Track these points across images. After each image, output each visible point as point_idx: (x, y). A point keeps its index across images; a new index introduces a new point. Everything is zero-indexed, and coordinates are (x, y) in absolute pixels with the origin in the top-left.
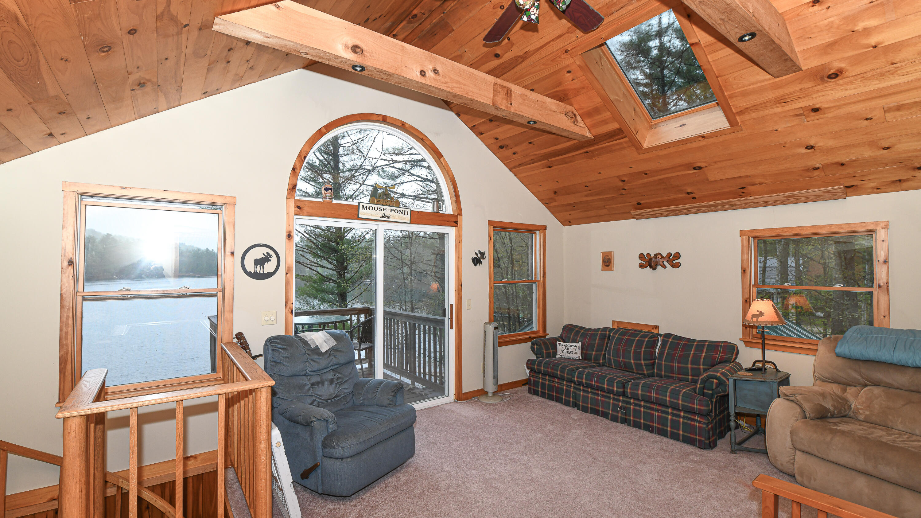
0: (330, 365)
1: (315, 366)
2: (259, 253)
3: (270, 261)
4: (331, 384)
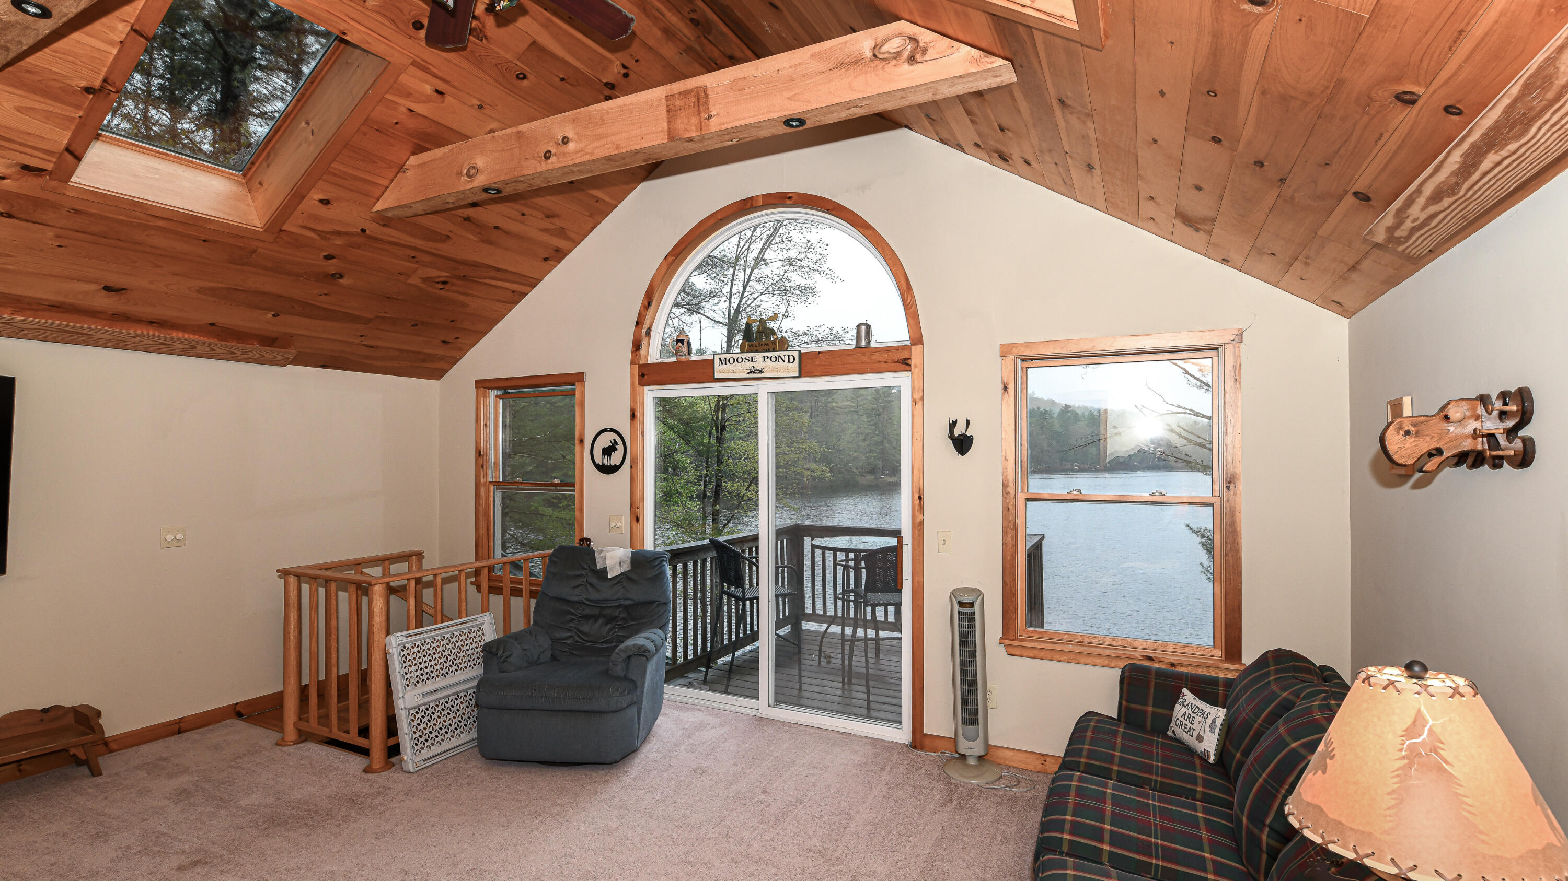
0: (616, 597)
1: (594, 595)
2: (605, 440)
3: (617, 449)
4: (607, 624)
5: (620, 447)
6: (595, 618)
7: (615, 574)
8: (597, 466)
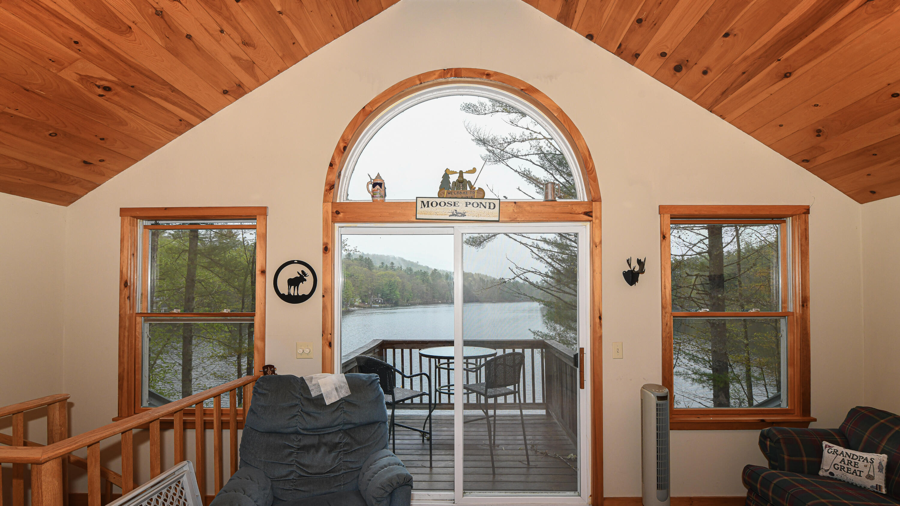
0: (336, 423)
1: (311, 423)
2: (292, 272)
3: (305, 280)
4: (330, 452)
5: (310, 278)
6: (316, 447)
7: (333, 400)
8: (283, 297)
